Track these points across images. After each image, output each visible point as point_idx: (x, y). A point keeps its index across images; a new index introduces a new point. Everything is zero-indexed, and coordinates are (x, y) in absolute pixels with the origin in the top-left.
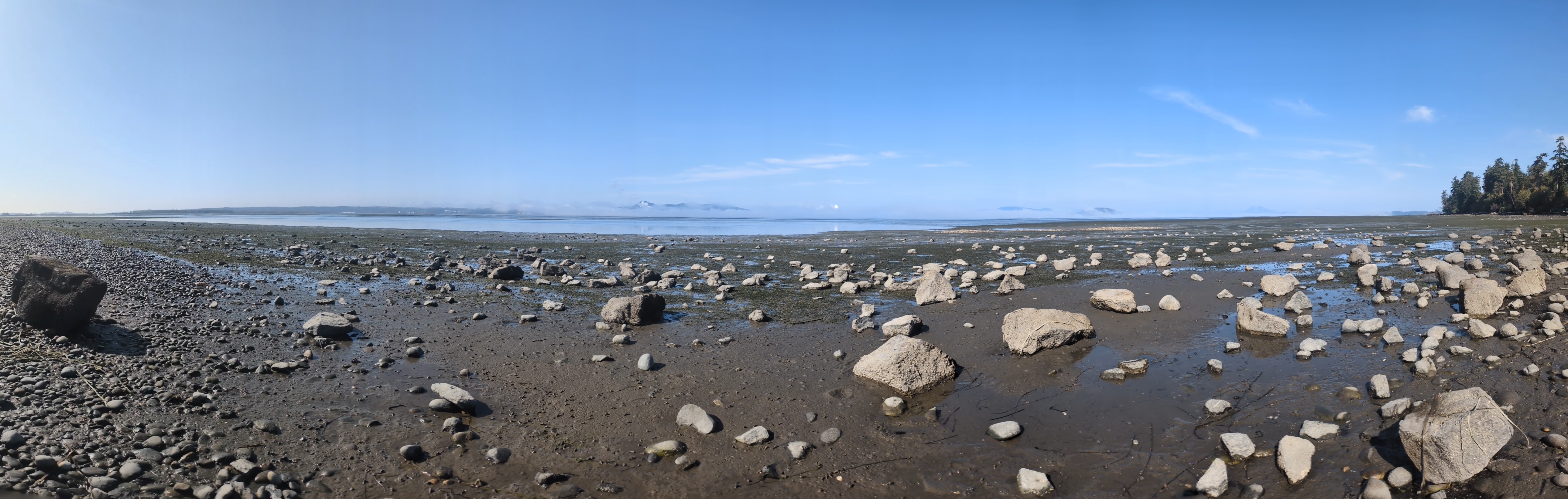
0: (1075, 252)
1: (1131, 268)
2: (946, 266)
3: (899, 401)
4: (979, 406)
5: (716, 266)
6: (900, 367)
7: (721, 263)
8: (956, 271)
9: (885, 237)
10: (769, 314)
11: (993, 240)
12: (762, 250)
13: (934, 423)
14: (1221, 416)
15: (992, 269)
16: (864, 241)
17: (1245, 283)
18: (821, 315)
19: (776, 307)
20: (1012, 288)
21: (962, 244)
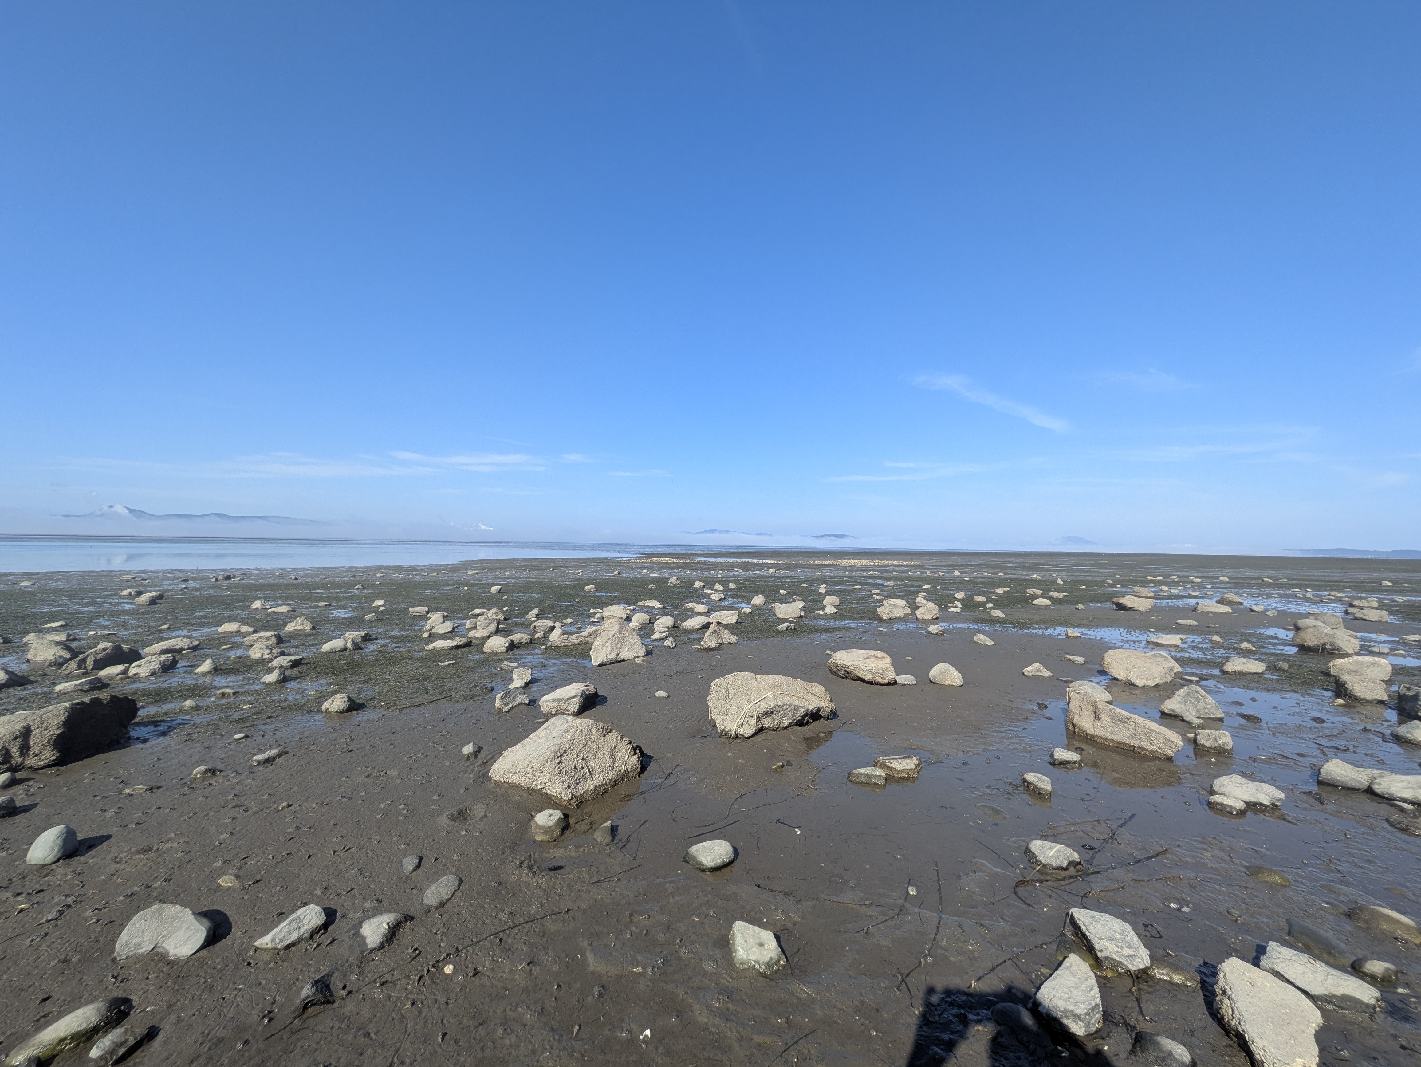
0: (803, 594)
1: (880, 620)
2: (635, 609)
3: (557, 814)
4: (673, 817)
5: (274, 623)
6: (561, 762)
7: (287, 617)
8: (647, 617)
9: (555, 568)
10: (360, 698)
11: (695, 573)
12: (366, 591)
13: (608, 848)
14: (1064, 874)
15: (694, 614)
16: (525, 574)
17: (1069, 657)
18: (450, 690)
19: (376, 684)
20: (720, 641)
21: (656, 578)
